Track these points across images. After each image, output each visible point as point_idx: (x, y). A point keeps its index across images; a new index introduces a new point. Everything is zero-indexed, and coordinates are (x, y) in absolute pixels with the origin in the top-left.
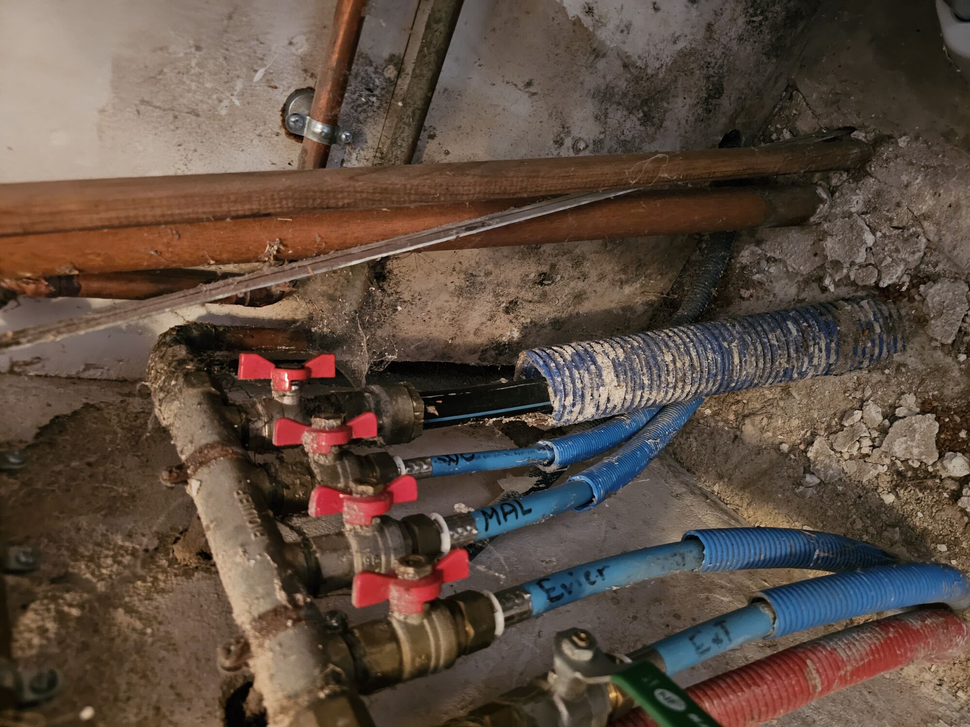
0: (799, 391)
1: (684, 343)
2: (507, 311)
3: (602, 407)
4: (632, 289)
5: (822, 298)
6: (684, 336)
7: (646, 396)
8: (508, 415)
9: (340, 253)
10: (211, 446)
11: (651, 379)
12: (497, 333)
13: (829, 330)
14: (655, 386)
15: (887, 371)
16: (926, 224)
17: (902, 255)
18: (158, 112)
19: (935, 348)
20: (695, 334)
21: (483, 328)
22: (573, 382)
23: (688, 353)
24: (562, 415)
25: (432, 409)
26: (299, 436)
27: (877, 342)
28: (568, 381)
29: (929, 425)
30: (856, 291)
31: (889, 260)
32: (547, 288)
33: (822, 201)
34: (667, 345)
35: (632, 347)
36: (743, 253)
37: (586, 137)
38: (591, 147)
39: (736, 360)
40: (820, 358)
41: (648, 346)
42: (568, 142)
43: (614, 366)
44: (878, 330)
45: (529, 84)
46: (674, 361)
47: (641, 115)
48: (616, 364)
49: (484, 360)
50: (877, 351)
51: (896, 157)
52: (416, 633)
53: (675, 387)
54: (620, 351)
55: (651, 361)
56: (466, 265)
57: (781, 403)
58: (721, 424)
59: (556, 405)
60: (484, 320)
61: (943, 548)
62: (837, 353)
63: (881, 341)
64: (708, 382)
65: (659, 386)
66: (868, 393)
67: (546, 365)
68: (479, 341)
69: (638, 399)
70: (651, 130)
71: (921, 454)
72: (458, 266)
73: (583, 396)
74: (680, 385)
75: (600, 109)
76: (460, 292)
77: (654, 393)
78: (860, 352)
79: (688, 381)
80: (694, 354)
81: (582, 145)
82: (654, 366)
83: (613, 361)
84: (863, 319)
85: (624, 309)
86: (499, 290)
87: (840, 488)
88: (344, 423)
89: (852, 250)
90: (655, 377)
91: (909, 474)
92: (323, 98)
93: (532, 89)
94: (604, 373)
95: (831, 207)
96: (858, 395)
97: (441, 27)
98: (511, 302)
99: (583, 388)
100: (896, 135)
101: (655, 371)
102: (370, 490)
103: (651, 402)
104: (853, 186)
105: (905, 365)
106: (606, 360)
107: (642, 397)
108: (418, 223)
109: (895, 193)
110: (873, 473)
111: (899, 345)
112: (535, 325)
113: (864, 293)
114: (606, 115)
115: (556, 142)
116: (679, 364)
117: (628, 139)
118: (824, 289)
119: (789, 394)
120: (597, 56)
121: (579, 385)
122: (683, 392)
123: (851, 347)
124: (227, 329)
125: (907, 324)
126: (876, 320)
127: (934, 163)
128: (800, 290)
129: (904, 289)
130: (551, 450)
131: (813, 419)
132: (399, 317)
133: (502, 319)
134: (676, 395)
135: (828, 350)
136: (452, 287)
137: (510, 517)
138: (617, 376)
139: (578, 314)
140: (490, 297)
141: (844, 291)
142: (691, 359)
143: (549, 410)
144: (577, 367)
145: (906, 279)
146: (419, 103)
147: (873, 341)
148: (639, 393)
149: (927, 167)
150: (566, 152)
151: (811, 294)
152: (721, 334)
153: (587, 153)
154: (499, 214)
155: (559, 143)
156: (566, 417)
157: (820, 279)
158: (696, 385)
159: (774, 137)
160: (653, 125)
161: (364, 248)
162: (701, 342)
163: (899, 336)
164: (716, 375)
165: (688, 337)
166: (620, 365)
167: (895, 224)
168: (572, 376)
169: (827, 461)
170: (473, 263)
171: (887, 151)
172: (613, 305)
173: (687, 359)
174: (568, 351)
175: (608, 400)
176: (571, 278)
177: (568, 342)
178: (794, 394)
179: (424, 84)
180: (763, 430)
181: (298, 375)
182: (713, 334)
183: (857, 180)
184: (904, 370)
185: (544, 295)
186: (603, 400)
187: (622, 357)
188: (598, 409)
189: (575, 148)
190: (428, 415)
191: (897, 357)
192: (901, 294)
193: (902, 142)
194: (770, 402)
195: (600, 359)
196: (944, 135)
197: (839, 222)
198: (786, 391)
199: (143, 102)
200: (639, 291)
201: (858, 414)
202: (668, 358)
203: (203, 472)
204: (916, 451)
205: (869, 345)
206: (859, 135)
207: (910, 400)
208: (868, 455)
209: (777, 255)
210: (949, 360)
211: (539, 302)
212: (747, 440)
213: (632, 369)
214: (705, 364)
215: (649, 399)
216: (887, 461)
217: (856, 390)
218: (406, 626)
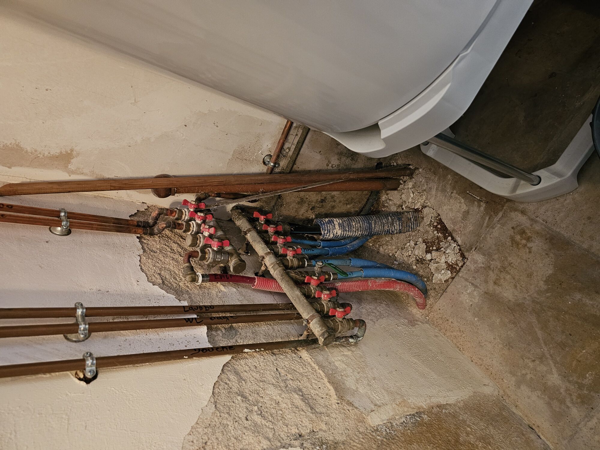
0: (395, 238)
1: (359, 220)
2: (311, 209)
3: (335, 235)
4: (350, 206)
5: (402, 211)
6: (359, 219)
7: (347, 234)
8: (310, 234)
9: (275, 192)
10: (251, 228)
11: (349, 229)
12: (308, 216)
13: (399, 219)
14: (349, 231)
15: (416, 232)
16: (425, 192)
17: (420, 200)
18: (239, 160)
19: (426, 225)
20: (362, 218)
21: (304, 214)
22: (327, 227)
23: (359, 223)
24: (324, 236)
25: (292, 229)
26: (267, 228)
27: (412, 223)
28: (326, 227)
29: (424, 246)
30: (410, 210)
31: (416, 201)
32: (323, 204)
33: (401, 184)
34: (354, 221)
35: (344, 220)
36: (383, 197)
37: (335, 164)
38: (336, 166)
39: (373, 226)
40: (397, 227)
41: (349, 220)
42: (330, 165)
43: (339, 225)
44: (412, 220)
45: (320, 152)
46: (355, 225)
47: (351, 158)
48: (339, 224)
49: (304, 224)
50: (413, 226)
51: (419, 174)
52: (292, 261)
53: (355, 232)
54: (341, 221)
55: (349, 224)
56: (301, 196)
57: (390, 242)
58: (374, 248)
59: (323, 233)
60: (305, 211)
61: (426, 279)
62: (402, 226)
63: (414, 223)
64: (365, 231)
65: (351, 231)
66: (411, 238)
67: (321, 222)
68: (303, 218)
69: (345, 234)
70: (354, 162)
71: (422, 254)
72: (299, 196)
73: (330, 231)
74: (357, 231)
75: (339, 157)
76: (299, 203)
77: (349, 233)
78: (408, 226)
79: (359, 230)
80: (361, 223)
81: (334, 166)
82: (350, 225)
83: (338, 223)
84: (409, 217)
85: (347, 212)
86: (309, 203)
87: (403, 265)
88: (276, 227)
89: (408, 199)
90: (350, 228)
91: (420, 260)
92: (274, 158)
93: (321, 153)
94: (336, 226)
95: (404, 185)
96: (409, 239)
97: (300, 144)
98: (313, 207)
99: (330, 229)
100: (419, 168)
101: (350, 227)
102: (283, 237)
103: (349, 235)
104: (410, 180)
105: (420, 230)
106: (336, 223)
107: (346, 234)
108: (292, 186)
109: (419, 183)
110: (411, 260)
111: (418, 225)
112: (320, 214)
113: (412, 210)
114: (341, 158)
115: (327, 165)
116: (357, 226)
117: (347, 164)
118: (403, 209)
119: (392, 239)
120: (338, 145)
121: (329, 228)
122: (358, 234)
123: (405, 225)
124: (245, 208)
125: (420, 219)
126: (412, 218)
127: (427, 176)
128: (397, 209)
129: (420, 209)
130: (320, 243)
131: (398, 246)
132: (282, 209)
133: (310, 212)
134: (356, 234)
135: (399, 225)
136: (297, 202)
137: (310, 251)
138: (339, 227)
139: (333, 212)
140: (307, 205)
141: (407, 210)
142: (360, 224)
143: (321, 234)
144: (329, 224)
145: (421, 207)
146: (294, 159)
147: (411, 223)
148: (345, 232)
149: (425, 177)
150: (330, 167)
151: (400, 210)
152: (370, 219)
153: (335, 168)
154: (311, 184)
155: (328, 165)
156: (325, 237)
157: (402, 206)
158: (362, 232)
159: (392, 164)
160: (355, 161)
161: (280, 191)
162: (363, 220)
163: (418, 222)
164: (367, 230)
165: (360, 219)
166: (340, 224)
167: (418, 192)
168: (327, 226)
169: (400, 257)
170: (303, 195)
171: (417, 172)
172: (344, 211)
173: (359, 224)
174: (327, 220)
175: (337, 233)
176: (331, 201)
177: (327, 218)
178: (394, 239)
179: (296, 155)
180: (385, 250)
181: (265, 217)
182: (367, 219)
183: (411, 179)
184: (419, 232)
185: (322, 206)
186: (335, 233)
187: (341, 222)
188: (334, 236)
189: (332, 166)
190: (291, 230)
191: (418, 228)
192: (419, 211)
193: (420, 170)
194: (388, 241)
195: (335, 222)
196: (429, 169)
197: (406, 190)
198: (392, 238)
199: (237, 158)
200: (352, 207)
201: (408, 244)
202: (354, 224)
203: (250, 232)
204: (420, 253)
205: (410, 224)
206: (411, 167)
207: (420, 240)
208: (410, 255)
209: (391, 198)
210: (429, 229)
211: (321, 208)
212: (381, 252)
213: (343, 226)
214: (364, 226)
215: (348, 235)
216: (415, 257)
217: (409, 237)
218: (290, 259)
